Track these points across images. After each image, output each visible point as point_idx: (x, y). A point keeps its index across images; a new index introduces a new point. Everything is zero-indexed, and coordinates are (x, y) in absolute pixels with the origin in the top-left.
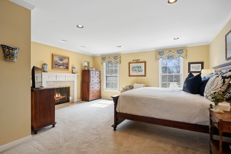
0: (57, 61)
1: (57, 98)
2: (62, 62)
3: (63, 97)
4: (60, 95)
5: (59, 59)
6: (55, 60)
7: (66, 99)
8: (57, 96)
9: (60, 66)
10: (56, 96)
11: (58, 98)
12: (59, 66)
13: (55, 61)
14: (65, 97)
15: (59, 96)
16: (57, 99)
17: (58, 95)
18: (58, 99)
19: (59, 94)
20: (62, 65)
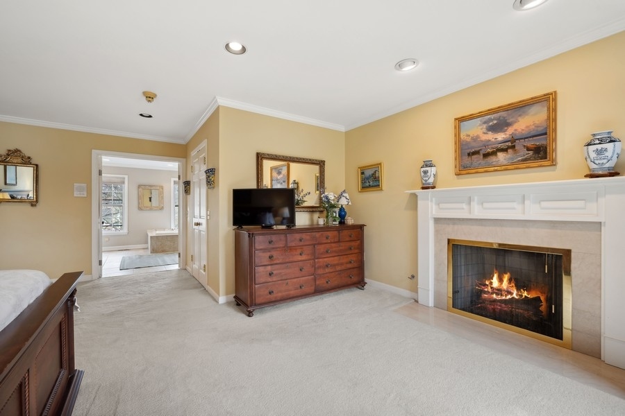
0: (475, 139)
1: (497, 294)
2: (501, 137)
3: (525, 294)
4: (510, 280)
5: (485, 126)
6: (468, 136)
7: (543, 308)
8: (495, 282)
9: (494, 153)
10: (491, 283)
11: (499, 291)
12: (486, 155)
13: (469, 139)
14: (538, 299)
15: (505, 285)
16: (494, 296)
17: (501, 280)
18: (499, 298)
19: (506, 278)
20: (504, 150)
